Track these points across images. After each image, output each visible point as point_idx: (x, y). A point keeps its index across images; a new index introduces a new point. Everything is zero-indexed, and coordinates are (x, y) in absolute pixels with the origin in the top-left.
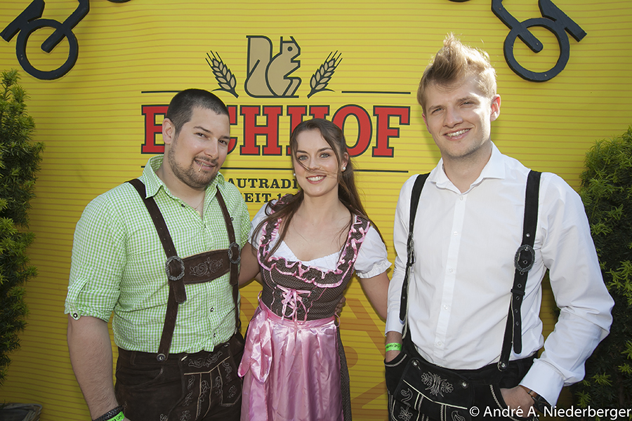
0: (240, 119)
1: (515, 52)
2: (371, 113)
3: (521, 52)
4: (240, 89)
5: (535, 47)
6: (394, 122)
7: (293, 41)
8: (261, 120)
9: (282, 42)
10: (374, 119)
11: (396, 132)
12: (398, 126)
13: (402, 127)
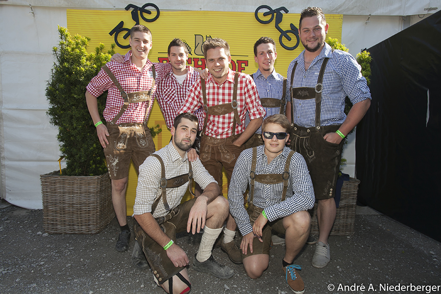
0: (193, 62)
1: (282, 41)
2: (236, 62)
3: (284, 40)
4: (192, 52)
5: (289, 39)
6: (243, 65)
7: (210, 37)
8: (200, 63)
9: (207, 37)
10: (237, 64)
11: (244, 69)
12: (244, 66)
13: (245, 67)
